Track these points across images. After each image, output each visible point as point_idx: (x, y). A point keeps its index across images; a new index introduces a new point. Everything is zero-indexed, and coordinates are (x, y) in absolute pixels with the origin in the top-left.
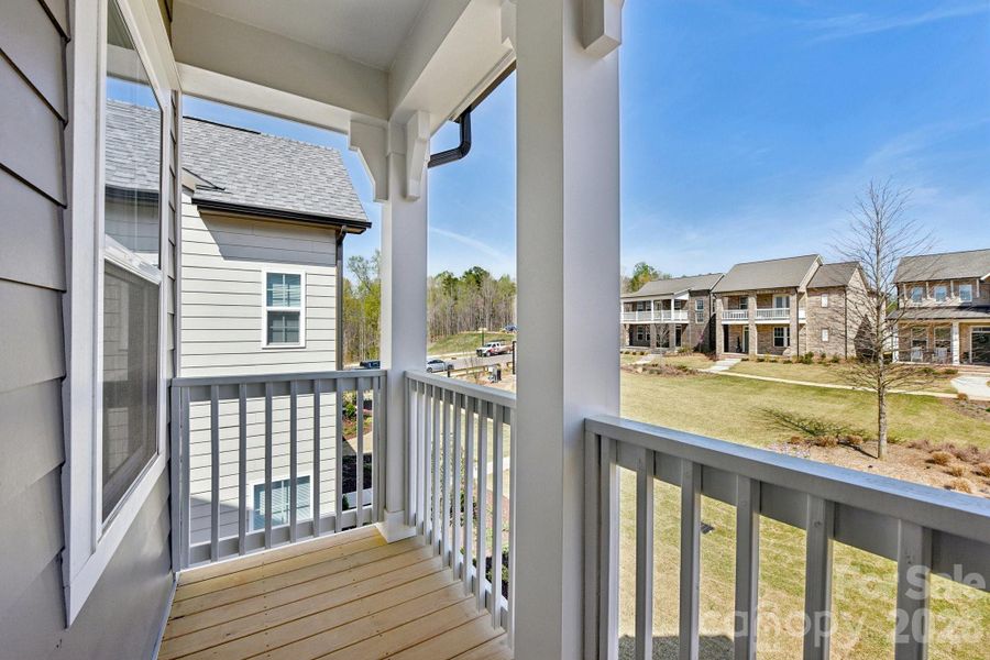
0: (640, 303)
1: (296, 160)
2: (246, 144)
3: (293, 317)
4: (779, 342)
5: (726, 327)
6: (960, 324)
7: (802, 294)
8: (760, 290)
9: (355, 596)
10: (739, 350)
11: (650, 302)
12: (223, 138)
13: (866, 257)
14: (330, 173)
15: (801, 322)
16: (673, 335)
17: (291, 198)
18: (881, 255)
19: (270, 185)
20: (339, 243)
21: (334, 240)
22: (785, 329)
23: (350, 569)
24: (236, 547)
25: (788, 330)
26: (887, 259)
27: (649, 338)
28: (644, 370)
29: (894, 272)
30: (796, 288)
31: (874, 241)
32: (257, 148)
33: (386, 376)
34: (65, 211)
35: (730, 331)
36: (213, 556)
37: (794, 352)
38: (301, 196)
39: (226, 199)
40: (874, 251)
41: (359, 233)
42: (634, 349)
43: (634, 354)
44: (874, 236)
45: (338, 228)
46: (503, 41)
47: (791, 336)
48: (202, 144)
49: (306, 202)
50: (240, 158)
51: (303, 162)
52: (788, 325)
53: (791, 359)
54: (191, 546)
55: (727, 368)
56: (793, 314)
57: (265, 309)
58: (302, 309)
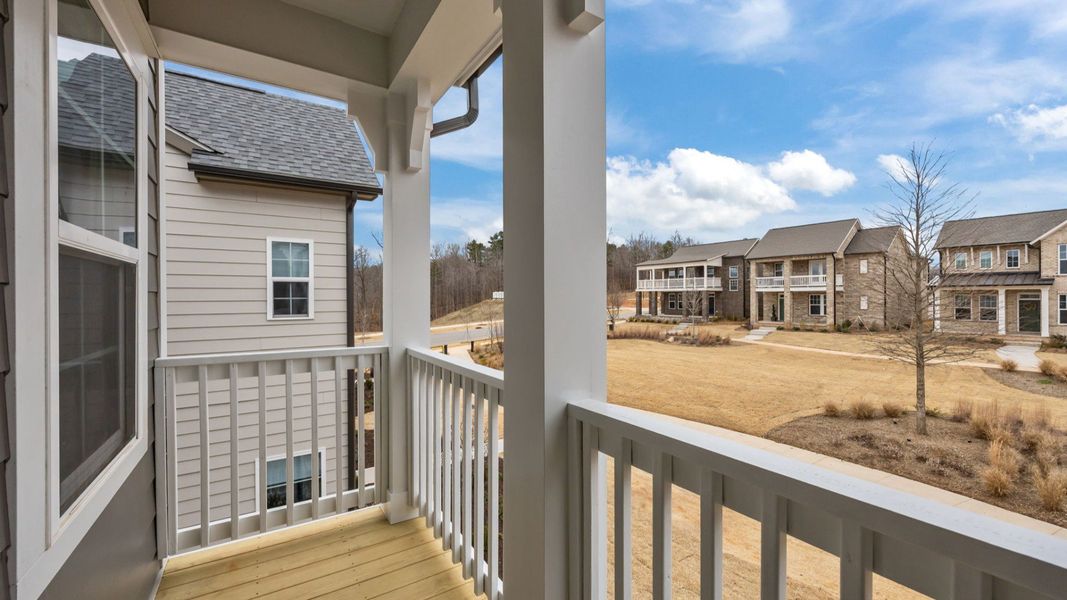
0: (672, 269)
1: (304, 122)
2: (249, 105)
3: (301, 289)
4: (815, 310)
5: (760, 295)
6: (1007, 291)
7: (839, 260)
8: (795, 256)
9: (352, 581)
10: (775, 319)
11: (682, 268)
12: (224, 98)
13: (905, 222)
14: (340, 135)
15: (837, 289)
16: (705, 303)
17: (298, 163)
18: (922, 220)
19: (274, 150)
20: (350, 210)
21: (344, 207)
22: (822, 297)
23: (350, 553)
24: (228, 532)
25: (825, 297)
26: (927, 225)
27: (681, 307)
28: (675, 340)
29: (936, 237)
30: (832, 254)
31: (914, 206)
32: (261, 109)
33: (388, 353)
34: (6, 200)
35: (765, 299)
36: (203, 542)
37: (830, 320)
38: (308, 161)
39: (226, 164)
40: (913, 215)
41: (371, 200)
42: (666, 317)
43: (667, 323)
44: (914, 200)
45: (348, 195)
46: (495, 11)
47: (828, 304)
48: (201, 105)
49: (314, 167)
50: (243, 120)
51: (311, 124)
52: (824, 293)
53: (828, 328)
54: (179, 531)
55: (761, 337)
56: (830, 281)
57: (271, 280)
58: (311, 280)
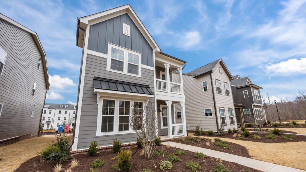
3: (206, 87)
45: (210, 73)
57: (203, 87)
58: (207, 86)
